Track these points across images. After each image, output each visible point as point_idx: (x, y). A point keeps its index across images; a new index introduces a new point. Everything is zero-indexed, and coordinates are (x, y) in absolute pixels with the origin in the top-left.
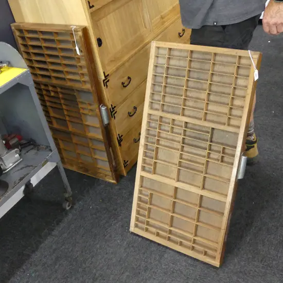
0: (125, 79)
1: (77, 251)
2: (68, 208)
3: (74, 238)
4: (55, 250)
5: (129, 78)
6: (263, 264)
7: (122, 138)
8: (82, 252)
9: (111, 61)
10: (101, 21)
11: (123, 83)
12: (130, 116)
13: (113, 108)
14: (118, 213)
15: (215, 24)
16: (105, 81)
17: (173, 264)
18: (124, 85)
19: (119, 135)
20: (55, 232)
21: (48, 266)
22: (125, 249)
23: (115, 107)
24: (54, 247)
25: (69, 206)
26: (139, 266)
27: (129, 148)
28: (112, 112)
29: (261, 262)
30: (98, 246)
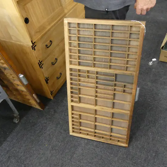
0: (48, 43)
1: (22, 152)
2: (17, 122)
3: (20, 143)
4: (8, 151)
5: (51, 41)
6: (132, 162)
7: (48, 79)
8: (24, 153)
9: (37, 32)
10: (27, 5)
11: (46, 45)
12: (53, 65)
13: (40, 63)
14: (47, 125)
15: (107, 10)
16: (33, 46)
17: (79, 161)
18: (47, 47)
19: (46, 77)
20: (9, 139)
21: (3, 163)
22: (50, 151)
23: (42, 61)
24: (8, 149)
25: (17, 121)
26: (58, 163)
27: (54, 83)
28: (39, 65)
29: (131, 160)
30: (34, 149)
